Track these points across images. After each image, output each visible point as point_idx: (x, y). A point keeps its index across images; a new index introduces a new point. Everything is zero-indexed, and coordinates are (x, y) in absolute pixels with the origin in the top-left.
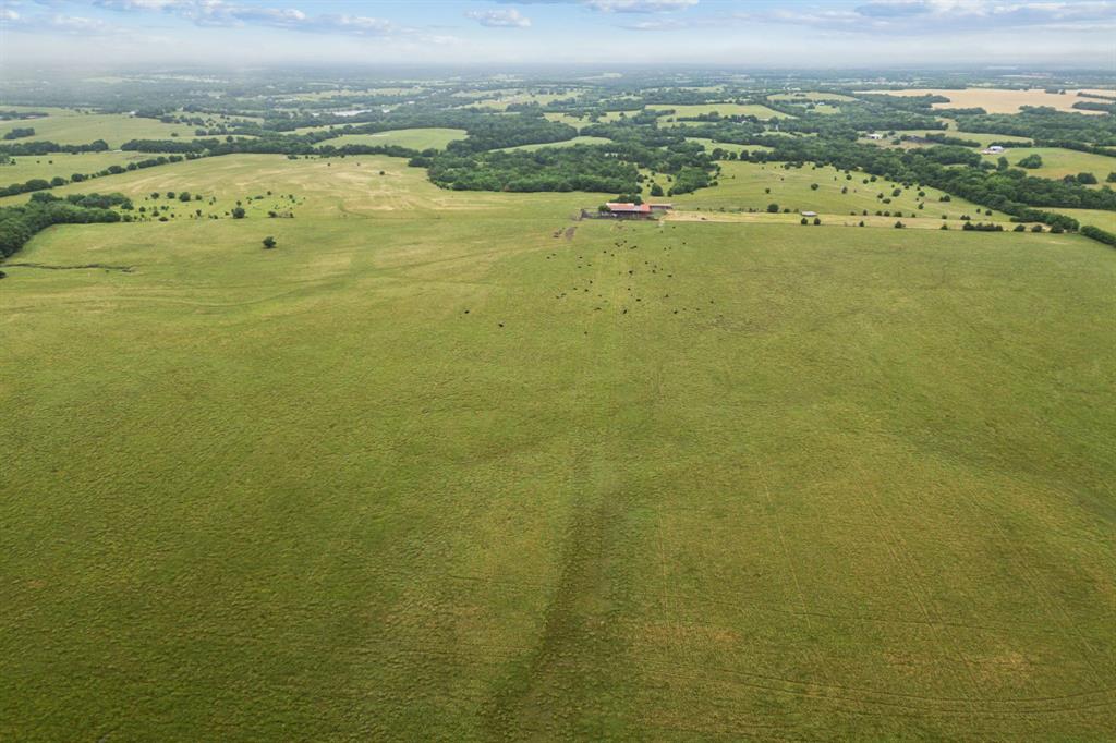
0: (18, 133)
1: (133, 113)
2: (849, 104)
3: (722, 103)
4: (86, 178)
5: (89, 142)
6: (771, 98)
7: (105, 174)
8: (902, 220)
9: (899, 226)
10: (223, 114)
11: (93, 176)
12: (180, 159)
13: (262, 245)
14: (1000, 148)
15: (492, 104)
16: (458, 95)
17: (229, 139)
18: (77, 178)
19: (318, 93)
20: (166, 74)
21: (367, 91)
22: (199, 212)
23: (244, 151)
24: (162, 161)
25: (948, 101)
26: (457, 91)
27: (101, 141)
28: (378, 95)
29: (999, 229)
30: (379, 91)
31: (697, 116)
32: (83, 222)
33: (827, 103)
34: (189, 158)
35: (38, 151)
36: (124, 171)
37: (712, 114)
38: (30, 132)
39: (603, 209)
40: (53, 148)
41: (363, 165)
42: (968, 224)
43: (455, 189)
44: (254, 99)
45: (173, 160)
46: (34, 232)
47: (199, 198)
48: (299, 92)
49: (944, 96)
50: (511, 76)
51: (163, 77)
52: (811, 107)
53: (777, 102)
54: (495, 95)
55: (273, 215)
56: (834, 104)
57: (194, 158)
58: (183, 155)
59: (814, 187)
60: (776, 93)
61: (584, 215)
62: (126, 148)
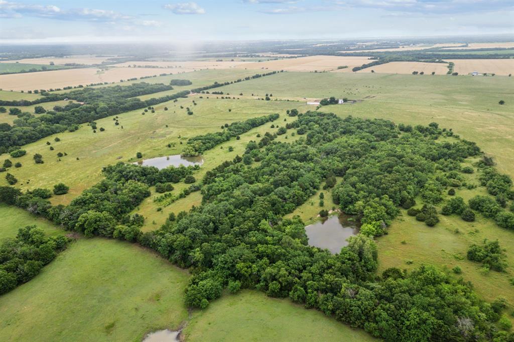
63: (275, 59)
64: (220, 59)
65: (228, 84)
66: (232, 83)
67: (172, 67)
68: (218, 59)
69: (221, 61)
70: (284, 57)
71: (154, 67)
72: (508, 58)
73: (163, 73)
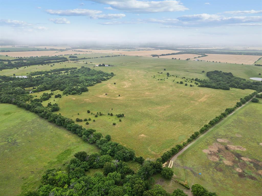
63: (138, 50)
64: (114, 49)
65: (90, 58)
66: (92, 58)
67: (88, 52)
68: (113, 49)
69: (114, 50)
70: (145, 50)
71: (81, 51)
72: (241, 54)
73: (75, 53)
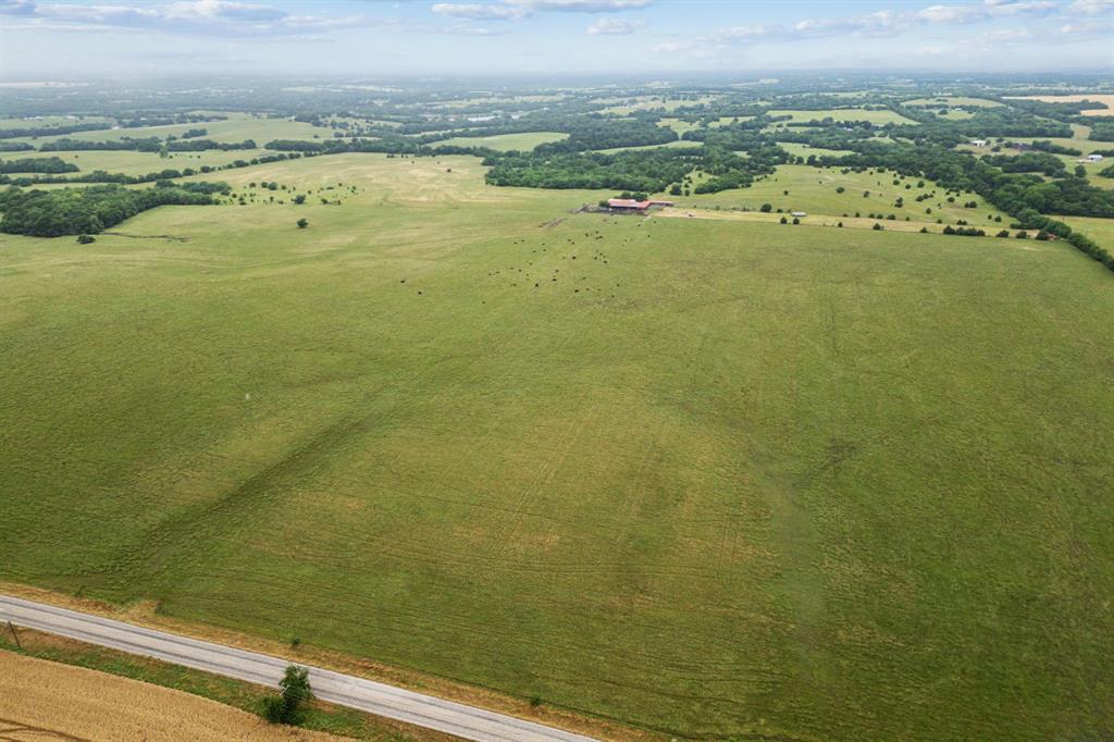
0: (194, 133)
1: (293, 117)
2: (986, 110)
3: (850, 108)
4: (213, 170)
5: (241, 142)
6: (904, 104)
7: (230, 167)
8: (881, 223)
9: (877, 227)
10: (368, 119)
11: (220, 169)
12: (298, 156)
13: (297, 226)
14: (1100, 156)
15: (617, 111)
16: (594, 101)
17: (354, 140)
18: (205, 170)
19: (468, 100)
20: (352, 84)
21: (513, 98)
22: (272, 199)
23: (356, 151)
24: (281, 158)
25: (1105, 107)
26: (595, 98)
27: (251, 141)
28: (522, 101)
29: (981, 234)
30: (525, 99)
31: (808, 121)
32: (183, 204)
33: (963, 108)
34: (307, 156)
35: (198, 147)
36: (247, 165)
37: (825, 120)
38: (203, 133)
39: (604, 205)
40: (212, 146)
41: (441, 163)
42: (949, 228)
43: (498, 185)
44: (411, 106)
45: (292, 157)
46: (141, 211)
47: (284, 188)
48: (455, 99)
49: (1103, 102)
50: (666, 83)
51: (349, 87)
52: (944, 113)
53: (909, 107)
54: (630, 101)
55: (325, 202)
56: (970, 109)
57: (311, 155)
58: (302, 153)
59: (840, 191)
60: (917, 98)
61: (585, 209)
62: (269, 146)
